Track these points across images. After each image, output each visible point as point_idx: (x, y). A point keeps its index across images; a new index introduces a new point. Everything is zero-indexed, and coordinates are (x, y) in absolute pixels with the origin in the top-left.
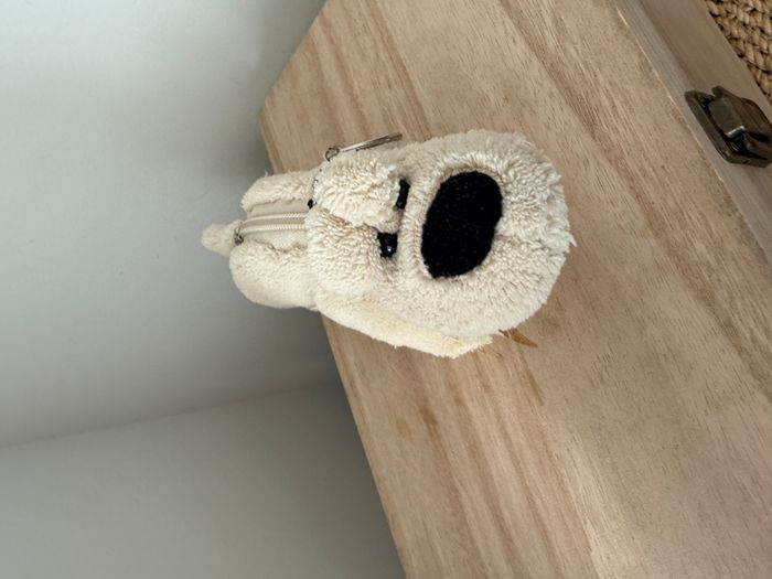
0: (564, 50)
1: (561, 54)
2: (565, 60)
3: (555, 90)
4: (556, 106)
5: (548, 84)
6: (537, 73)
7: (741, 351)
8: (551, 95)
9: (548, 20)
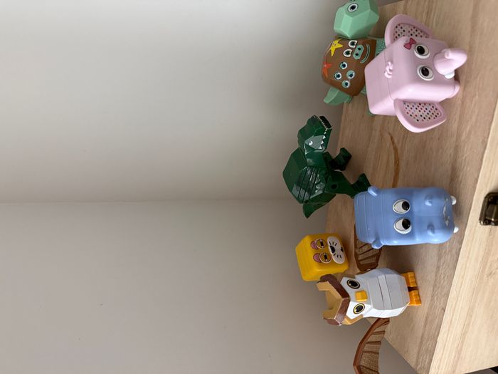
1: (463, 145)
2: (462, 149)
5: (452, 150)
6: (452, 142)
7: (436, 276)
8: (450, 155)
9: (468, 128)
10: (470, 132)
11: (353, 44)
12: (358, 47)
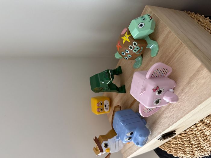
10: (166, 117)
11: (135, 44)
12: (137, 47)
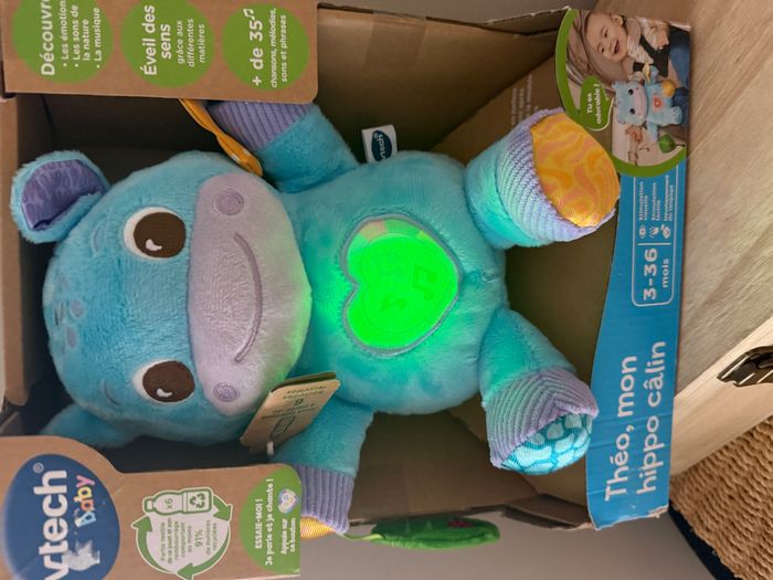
0: (760, 266)
1: (758, 264)
2: (754, 268)
3: (733, 264)
4: (722, 270)
5: (738, 256)
6: (745, 244)
8: (730, 262)
